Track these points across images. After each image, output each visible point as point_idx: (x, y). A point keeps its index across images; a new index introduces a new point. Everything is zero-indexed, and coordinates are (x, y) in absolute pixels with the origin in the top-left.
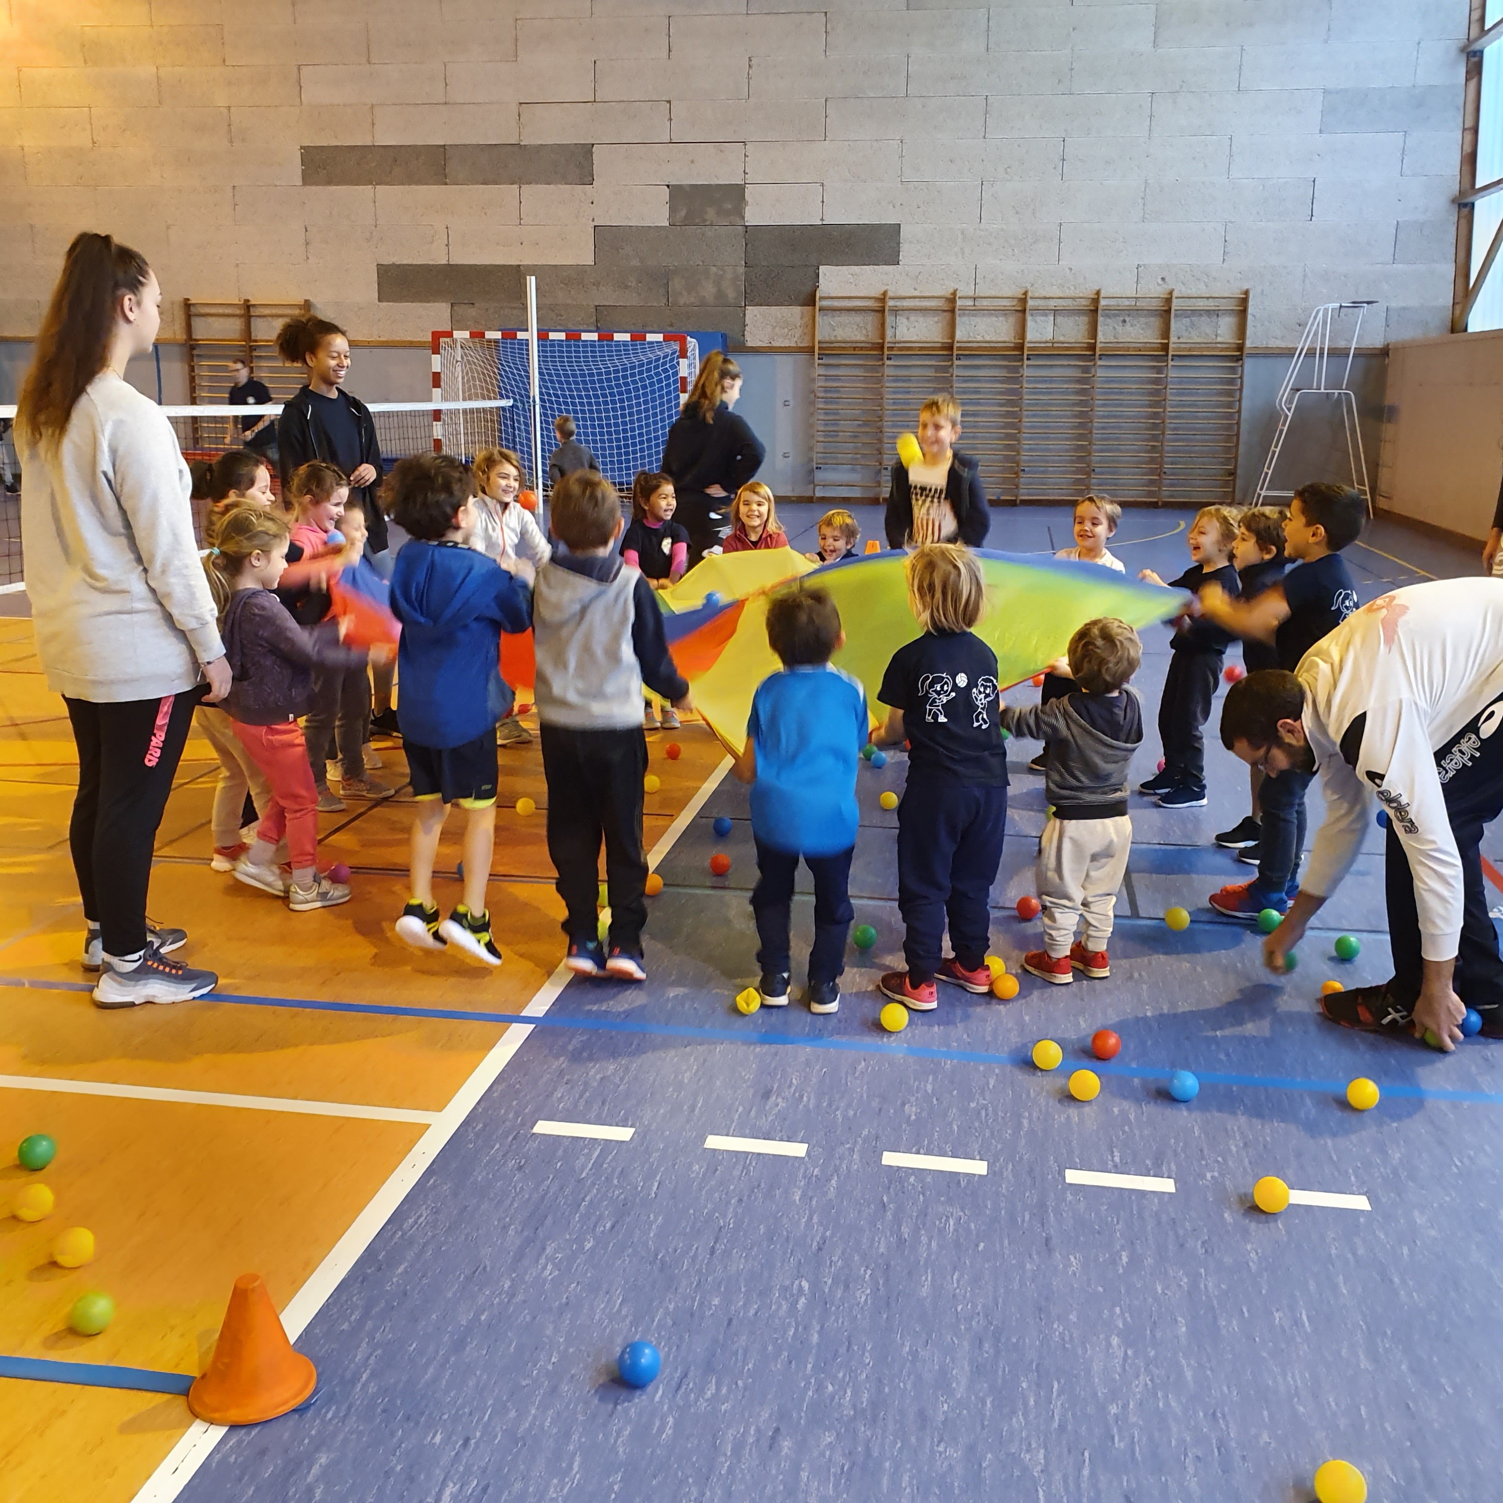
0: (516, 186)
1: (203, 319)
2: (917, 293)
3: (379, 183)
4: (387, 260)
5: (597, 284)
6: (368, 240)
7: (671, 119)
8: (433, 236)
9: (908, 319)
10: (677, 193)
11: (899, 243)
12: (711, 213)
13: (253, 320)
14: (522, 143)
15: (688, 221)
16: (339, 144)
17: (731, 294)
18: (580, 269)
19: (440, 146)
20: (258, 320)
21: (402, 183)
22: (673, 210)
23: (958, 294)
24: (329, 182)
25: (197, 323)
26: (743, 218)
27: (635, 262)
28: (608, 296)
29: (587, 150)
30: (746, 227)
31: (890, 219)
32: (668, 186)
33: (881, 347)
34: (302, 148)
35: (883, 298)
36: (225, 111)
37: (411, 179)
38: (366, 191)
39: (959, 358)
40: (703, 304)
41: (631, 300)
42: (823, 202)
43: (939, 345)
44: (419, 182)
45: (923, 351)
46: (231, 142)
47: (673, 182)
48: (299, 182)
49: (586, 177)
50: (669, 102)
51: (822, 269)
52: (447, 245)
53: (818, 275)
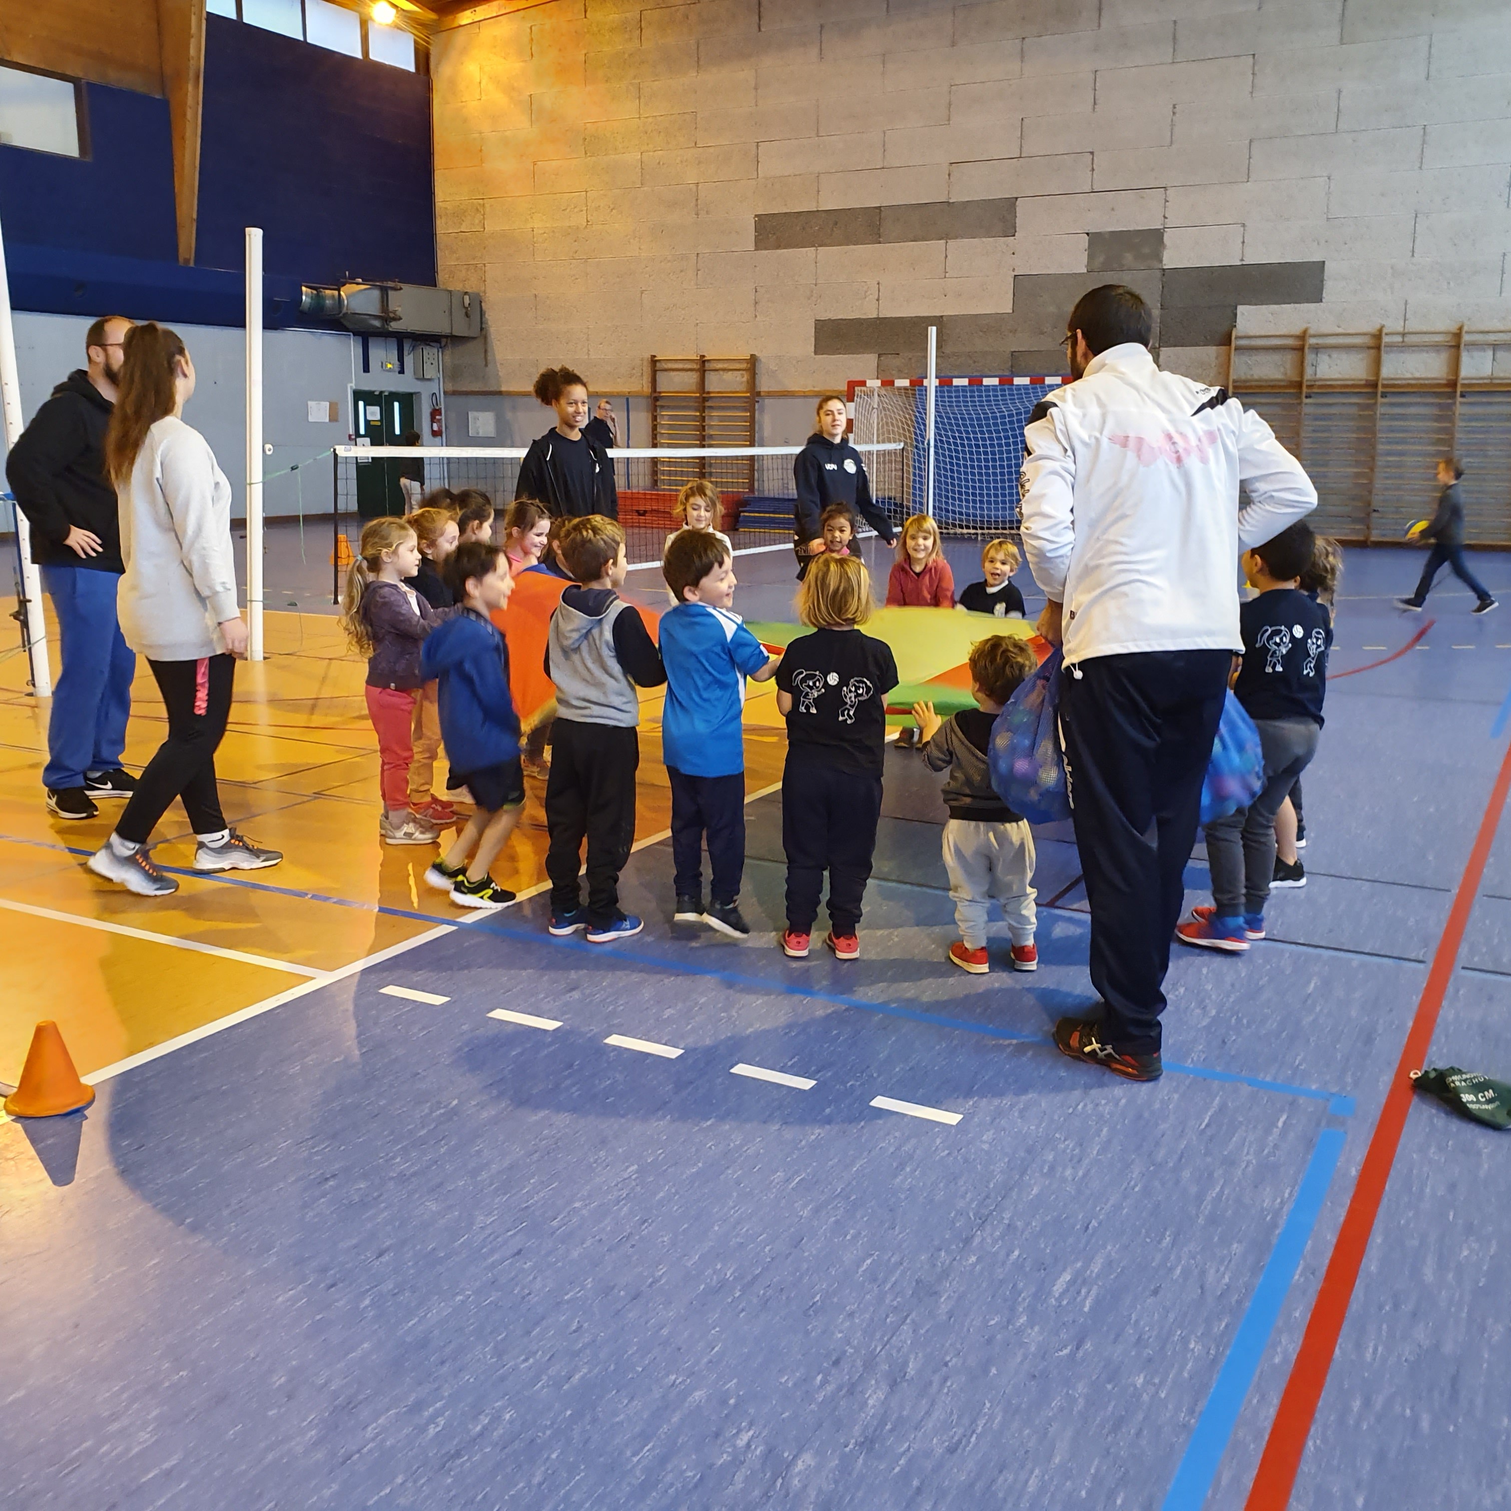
0: (943, 242)
1: (665, 373)
2: (1340, 330)
3: (821, 245)
4: (825, 315)
5: (1014, 331)
6: (809, 298)
7: (1093, 170)
8: (866, 292)
9: (1329, 356)
10: (1096, 240)
11: (1322, 281)
12: (1129, 258)
13: (707, 373)
14: (951, 201)
15: (1105, 267)
16: (788, 211)
18: (999, 318)
19: (876, 208)
20: (712, 373)
21: (840, 244)
22: (1091, 257)
23: (1385, 331)
24: (778, 247)
25: (660, 376)
26: (1161, 261)
27: (1052, 309)
28: (1022, 342)
29: (1011, 204)
30: (1164, 270)
31: (1315, 257)
32: (1088, 234)
33: (1299, 385)
34: (756, 216)
35: (1303, 337)
36: (693, 187)
37: (849, 240)
38: (809, 252)
39: (1384, 395)
41: (1047, 345)
42: (1243, 242)
43: (1363, 382)
44: (856, 243)
45: (1345, 389)
46: (697, 214)
47: (1092, 230)
48: (752, 247)
49: (1010, 230)
50: (1092, 153)
51: (1241, 309)
52: (878, 300)
53: (1236, 315)
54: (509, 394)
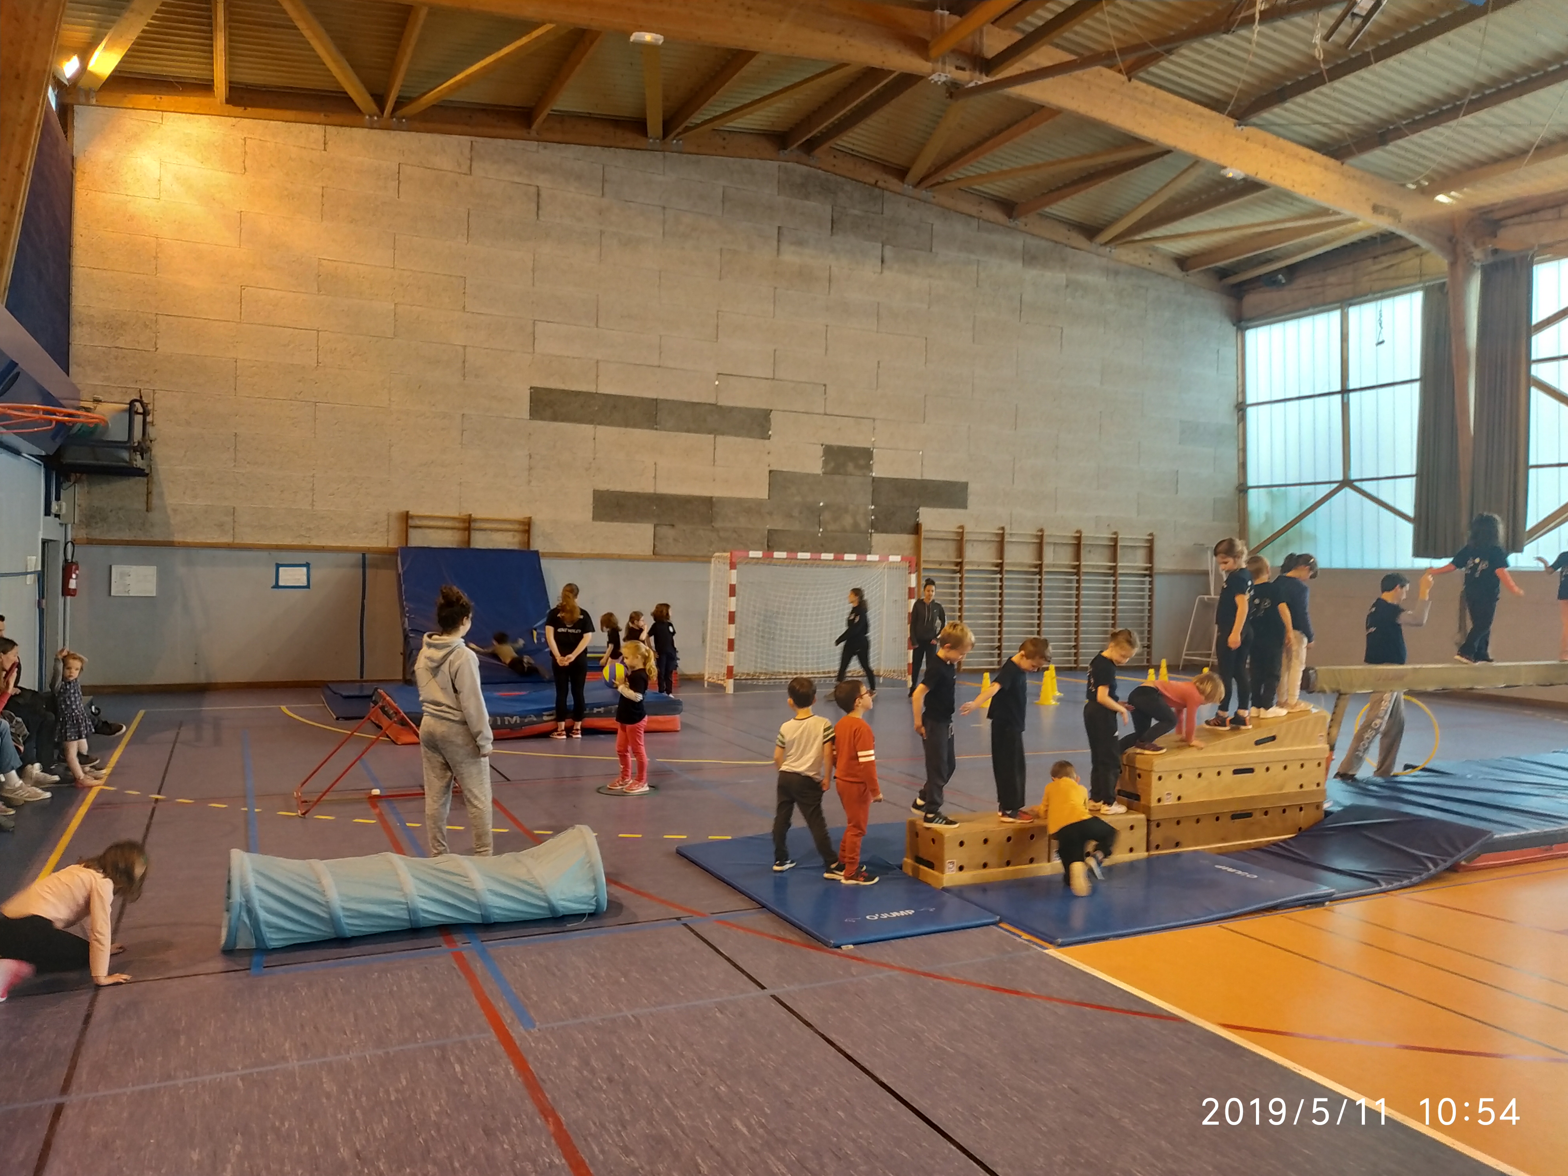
0: (712, 436)
1: (420, 530)
2: (979, 530)
3: (599, 424)
4: (603, 487)
5: (770, 514)
6: (587, 470)
7: (826, 398)
8: (643, 470)
9: (974, 546)
10: (828, 450)
11: (967, 495)
12: (850, 467)
13: (472, 531)
14: (718, 403)
15: (835, 471)
16: (566, 388)
17: (863, 525)
18: (759, 503)
19: (653, 400)
20: (475, 531)
21: (620, 425)
22: (826, 463)
23: (1004, 532)
24: (555, 418)
25: (414, 532)
26: (871, 471)
27: (798, 499)
28: (778, 523)
29: (766, 414)
30: (874, 478)
31: (963, 479)
32: (823, 445)
33: (959, 564)
34: (531, 388)
35: (961, 533)
36: (461, 350)
37: (626, 423)
38: (586, 429)
40: (844, 530)
41: (796, 527)
42: (923, 464)
43: (991, 564)
44: (635, 426)
45: (982, 568)
46: (464, 376)
47: (827, 443)
48: (527, 415)
49: (765, 434)
50: (825, 385)
51: (922, 510)
52: (655, 477)
53: (918, 514)
54: (187, 546)
